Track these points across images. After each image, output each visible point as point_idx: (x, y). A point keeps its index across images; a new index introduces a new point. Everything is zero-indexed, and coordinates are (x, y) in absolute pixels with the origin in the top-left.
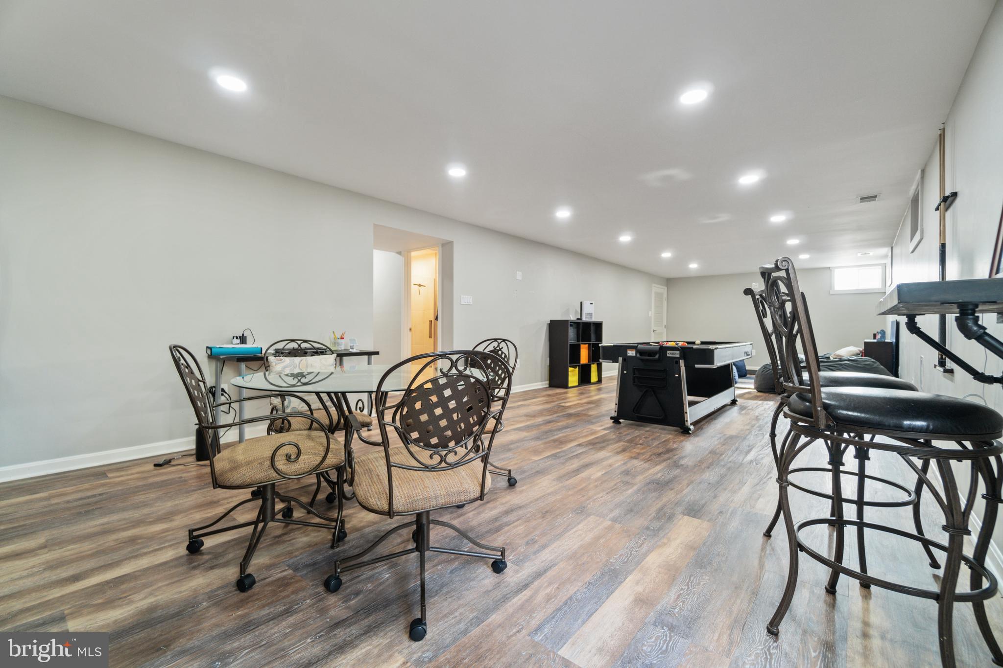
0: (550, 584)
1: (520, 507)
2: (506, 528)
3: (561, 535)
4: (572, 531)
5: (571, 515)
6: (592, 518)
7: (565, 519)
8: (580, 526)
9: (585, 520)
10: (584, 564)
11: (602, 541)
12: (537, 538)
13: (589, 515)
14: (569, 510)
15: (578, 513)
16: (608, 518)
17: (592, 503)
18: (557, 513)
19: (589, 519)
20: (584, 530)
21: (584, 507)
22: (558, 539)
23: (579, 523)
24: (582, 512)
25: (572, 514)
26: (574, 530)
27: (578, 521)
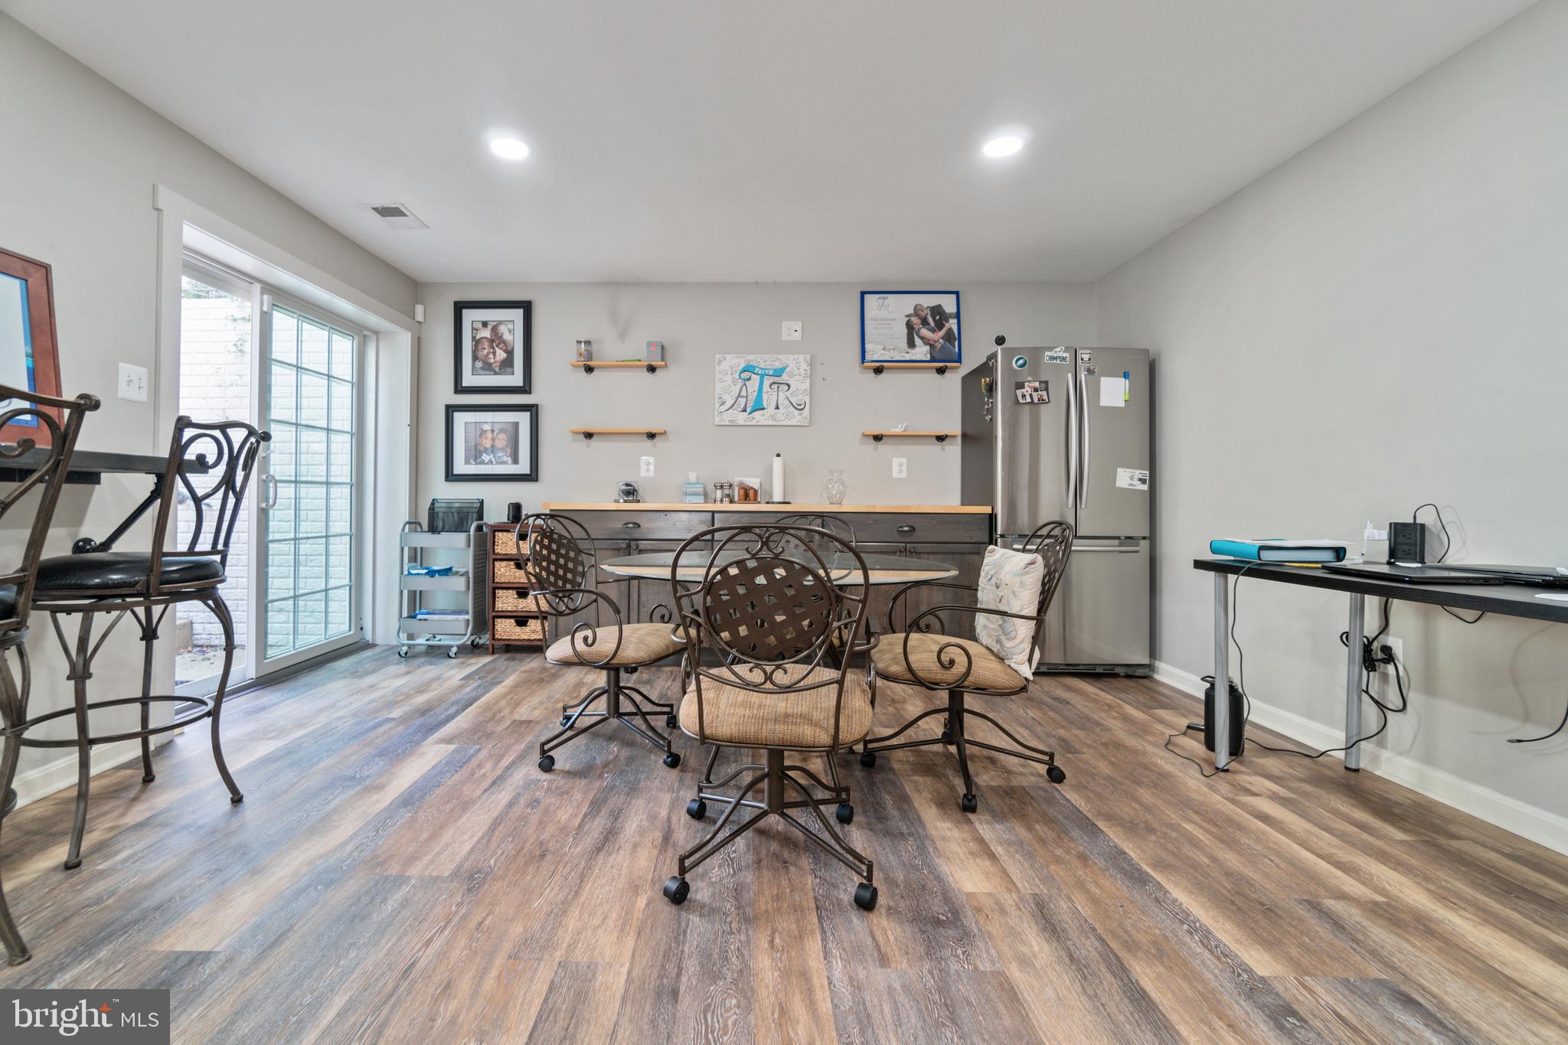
0: (484, 775)
1: (599, 850)
2: (584, 810)
3: (495, 824)
4: (480, 834)
5: (492, 862)
6: (447, 870)
7: (500, 852)
8: (466, 848)
9: (461, 862)
10: (448, 802)
11: (425, 835)
12: (529, 810)
13: (454, 875)
14: (500, 873)
15: (479, 872)
16: (413, 882)
17: (454, 909)
18: (521, 860)
19: (453, 867)
20: (457, 844)
21: (469, 890)
22: (497, 818)
23: (471, 851)
24: (471, 877)
25: (490, 867)
26: (476, 839)
27: (473, 857)
